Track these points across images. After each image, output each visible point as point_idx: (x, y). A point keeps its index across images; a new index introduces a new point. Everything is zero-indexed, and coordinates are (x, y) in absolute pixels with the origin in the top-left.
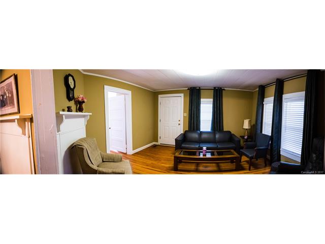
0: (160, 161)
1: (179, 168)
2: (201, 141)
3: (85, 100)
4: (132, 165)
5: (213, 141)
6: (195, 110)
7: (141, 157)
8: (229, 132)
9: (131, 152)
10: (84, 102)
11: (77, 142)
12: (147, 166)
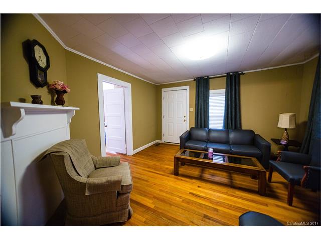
0: (163, 161)
1: (180, 173)
2: (209, 141)
3: (68, 90)
4: (131, 168)
5: (227, 142)
6: (202, 104)
7: (143, 158)
8: (252, 132)
9: (131, 152)
10: (65, 92)
11: (52, 148)
12: (149, 168)
